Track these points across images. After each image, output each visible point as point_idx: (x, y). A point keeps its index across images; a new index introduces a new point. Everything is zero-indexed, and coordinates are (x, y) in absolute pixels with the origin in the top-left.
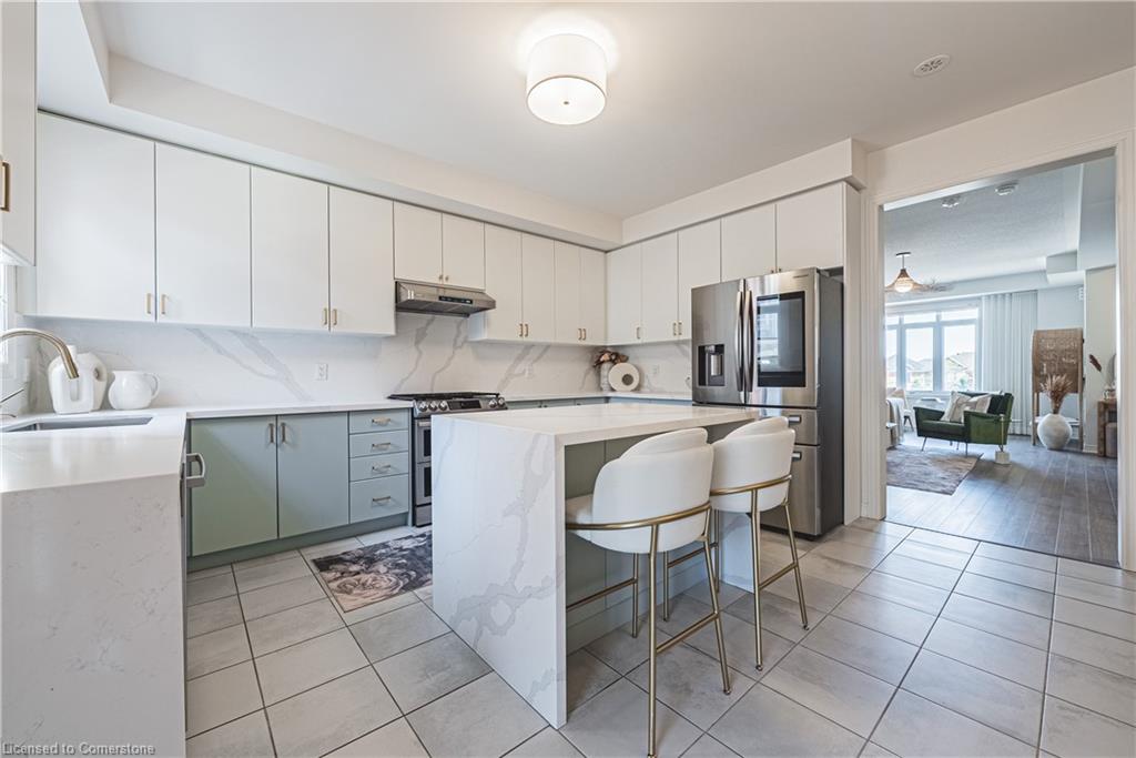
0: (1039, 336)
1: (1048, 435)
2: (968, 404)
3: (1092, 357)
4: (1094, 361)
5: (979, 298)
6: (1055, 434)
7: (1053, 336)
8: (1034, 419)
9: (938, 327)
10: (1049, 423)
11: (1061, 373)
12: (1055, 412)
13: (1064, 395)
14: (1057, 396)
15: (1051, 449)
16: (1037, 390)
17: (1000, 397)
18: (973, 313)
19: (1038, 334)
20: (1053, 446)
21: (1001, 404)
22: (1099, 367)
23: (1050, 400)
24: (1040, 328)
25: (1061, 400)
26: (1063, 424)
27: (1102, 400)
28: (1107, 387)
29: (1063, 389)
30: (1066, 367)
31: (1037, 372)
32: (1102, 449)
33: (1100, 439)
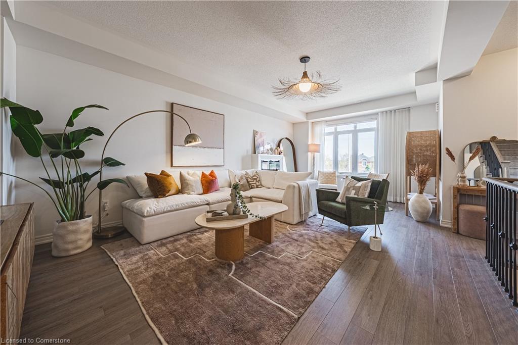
0: (410, 136)
1: (416, 211)
2: (354, 188)
3: (447, 150)
4: (449, 153)
5: (377, 114)
6: (420, 210)
7: (419, 135)
8: (406, 196)
9: (355, 133)
10: (416, 201)
11: (424, 163)
12: (421, 193)
13: (427, 179)
14: (422, 181)
15: (418, 221)
16: (409, 174)
17: (379, 182)
18: (373, 124)
19: (410, 134)
20: (419, 219)
21: (379, 189)
22: (453, 158)
23: (417, 184)
24: (412, 131)
25: (425, 184)
26: (426, 202)
27: (455, 184)
28: (459, 174)
29: (427, 175)
30: (429, 158)
31: (409, 161)
32: (456, 227)
33: (454, 219)
